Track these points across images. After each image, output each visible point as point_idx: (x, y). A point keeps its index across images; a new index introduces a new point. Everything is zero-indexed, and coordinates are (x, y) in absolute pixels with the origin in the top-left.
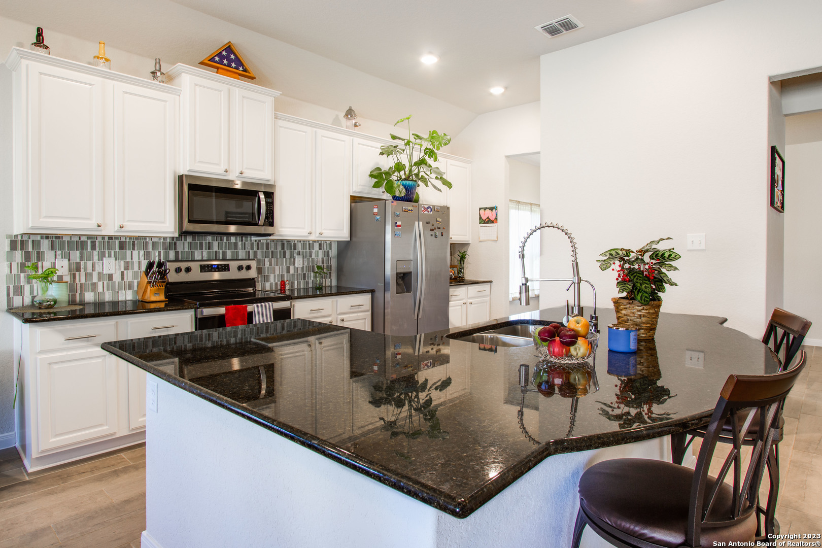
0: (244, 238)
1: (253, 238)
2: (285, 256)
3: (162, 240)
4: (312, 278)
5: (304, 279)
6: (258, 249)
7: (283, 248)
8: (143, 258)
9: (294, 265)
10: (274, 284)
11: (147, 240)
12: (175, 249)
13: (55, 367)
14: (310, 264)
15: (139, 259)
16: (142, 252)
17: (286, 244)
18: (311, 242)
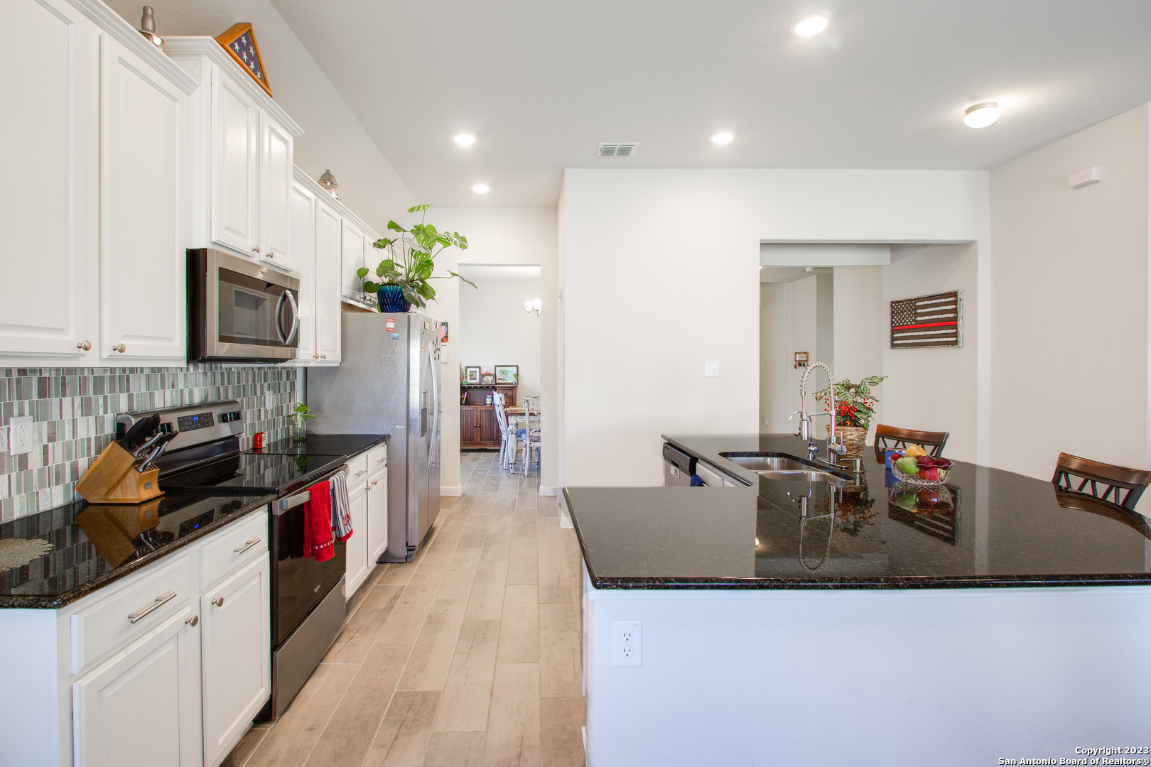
0: (213, 365)
1: (224, 365)
2: (256, 395)
3: (109, 374)
4: (281, 426)
5: (274, 428)
6: (229, 384)
7: (254, 381)
8: (80, 412)
9: (265, 406)
10: (245, 440)
11: (86, 375)
12: (128, 391)
13: (108, 695)
14: (279, 404)
15: (73, 416)
16: (78, 400)
17: (257, 373)
18: (279, 369)
